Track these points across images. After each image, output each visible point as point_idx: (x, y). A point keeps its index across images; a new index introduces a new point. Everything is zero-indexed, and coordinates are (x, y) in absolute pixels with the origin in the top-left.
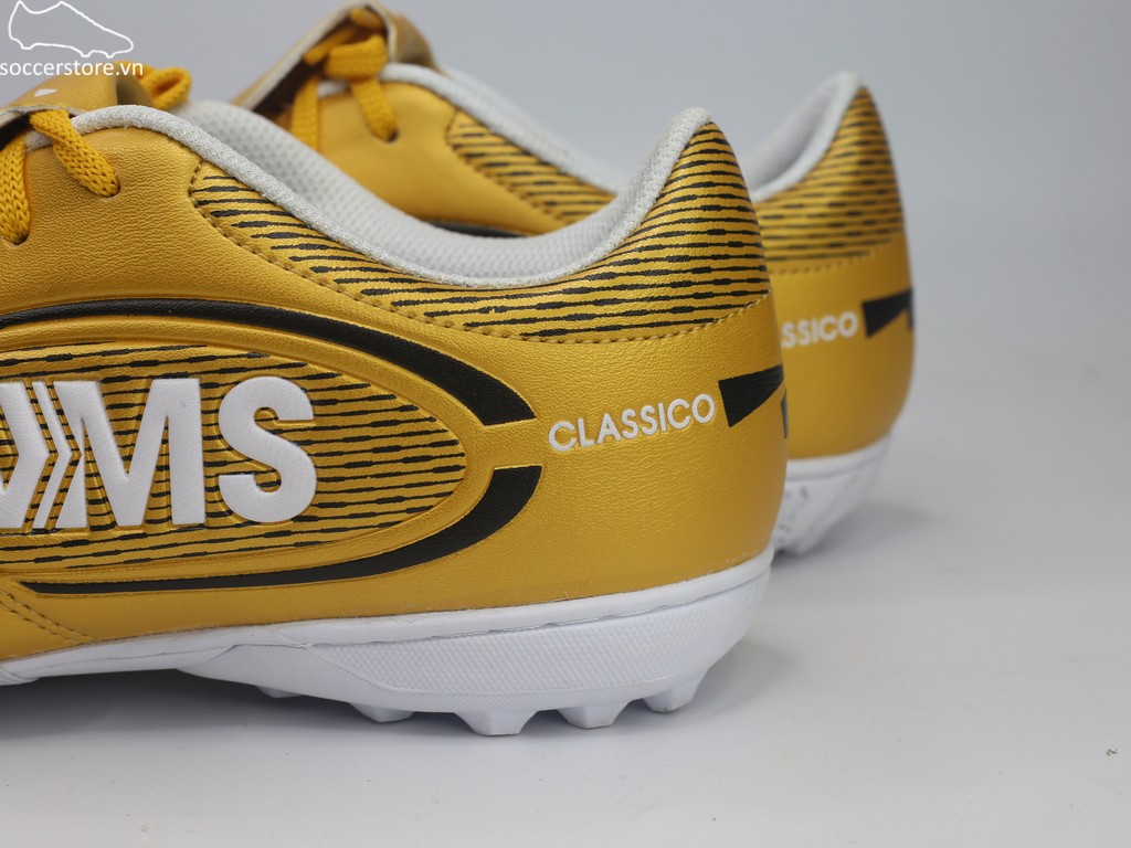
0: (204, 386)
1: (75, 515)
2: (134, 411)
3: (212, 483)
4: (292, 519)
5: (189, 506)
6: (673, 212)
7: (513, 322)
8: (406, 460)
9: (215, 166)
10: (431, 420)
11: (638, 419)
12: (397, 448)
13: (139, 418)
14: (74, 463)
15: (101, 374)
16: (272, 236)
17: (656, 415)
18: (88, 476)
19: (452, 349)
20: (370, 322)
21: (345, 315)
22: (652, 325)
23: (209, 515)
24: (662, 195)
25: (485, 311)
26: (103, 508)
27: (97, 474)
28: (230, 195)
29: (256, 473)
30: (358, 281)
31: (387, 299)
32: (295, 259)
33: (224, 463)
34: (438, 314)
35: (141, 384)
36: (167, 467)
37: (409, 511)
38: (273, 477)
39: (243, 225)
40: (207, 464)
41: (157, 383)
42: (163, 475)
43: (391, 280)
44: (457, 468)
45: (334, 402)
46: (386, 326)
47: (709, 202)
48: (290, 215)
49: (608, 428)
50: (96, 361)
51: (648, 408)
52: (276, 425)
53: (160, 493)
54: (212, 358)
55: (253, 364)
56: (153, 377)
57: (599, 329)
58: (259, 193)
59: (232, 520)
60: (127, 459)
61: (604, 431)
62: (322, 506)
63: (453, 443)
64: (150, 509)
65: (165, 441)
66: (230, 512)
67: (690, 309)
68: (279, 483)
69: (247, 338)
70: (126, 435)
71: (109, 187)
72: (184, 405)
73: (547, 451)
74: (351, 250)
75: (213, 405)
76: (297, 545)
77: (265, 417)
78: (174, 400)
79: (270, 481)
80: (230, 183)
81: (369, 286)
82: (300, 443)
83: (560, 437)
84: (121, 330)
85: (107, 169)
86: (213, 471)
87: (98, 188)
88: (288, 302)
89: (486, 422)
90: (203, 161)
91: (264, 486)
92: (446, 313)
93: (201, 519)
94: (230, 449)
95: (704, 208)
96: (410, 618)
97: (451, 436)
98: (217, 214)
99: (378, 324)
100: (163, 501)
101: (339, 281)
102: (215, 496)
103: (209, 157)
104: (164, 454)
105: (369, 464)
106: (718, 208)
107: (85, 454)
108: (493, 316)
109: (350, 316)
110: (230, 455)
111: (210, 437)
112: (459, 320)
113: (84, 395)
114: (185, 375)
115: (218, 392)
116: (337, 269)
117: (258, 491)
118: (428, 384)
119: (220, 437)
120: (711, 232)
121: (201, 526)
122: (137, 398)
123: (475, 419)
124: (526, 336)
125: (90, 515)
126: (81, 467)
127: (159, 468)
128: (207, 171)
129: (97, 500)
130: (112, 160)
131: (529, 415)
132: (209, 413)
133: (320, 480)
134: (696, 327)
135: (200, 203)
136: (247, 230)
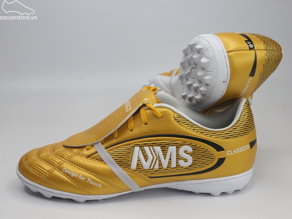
0: (176, 147)
1: (157, 167)
2: (166, 151)
3: (177, 161)
4: (189, 166)
5: (174, 165)
6: (243, 117)
7: (222, 137)
8: (206, 157)
9: (177, 114)
10: (210, 151)
11: (239, 150)
12: (205, 156)
13: (167, 152)
14: (157, 159)
15: (161, 146)
16: (186, 124)
17: (241, 149)
18: (159, 161)
19: (213, 141)
20: (202, 137)
21: (198, 136)
22: (241, 135)
23: (176, 166)
24: (241, 115)
25: (218, 135)
26: (161, 166)
27: (160, 161)
28: (180, 118)
29: (184, 160)
30: (199, 131)
31: (204, 134)
32: (190, 128)
33: (179, 159)
34: (211, 136)
35: (167, 147)
36: (171, 159)
37: (206, 165)
38: (186, 160)
39: (182, 123)
40: (176, 159)
41: (169, 147)
42: (170, 161)
43: (204, 131)
44: (213, 158)
45: (196, 149)
46: (204, 138)
47: (248, 115)
48: (188, 121)
49: (235, 151)
50: (160, 144)
51: (240, 148)
52: (187, 153)
53: (170, 163)
54: (178, 143)
55: (184, 144)
56: (169, 146)
57: (234, 137)
58: (184, 118)
59: (180, 167)
60: (165, 158)
61: (234, 152)
62: (193, 164)
63: (213, 155)
64: (168, 165)
65: (170, 155)
66: (180, 165)
67: (246, 132)
68: (187, 161)
69: (183, 140)
70: (165, 155)
71: (161, 117)
72: (174, 150)
73: (227, 155)
74: (198, 126)
75: (178, 150)
76: (189, 170)
77: (186, 152)
78: (172, 149)
79: (186, 161)
80: (180, 116)
81: (201, 132)
82: (190, 155)
83: (228, 153)
84: (164, 139)
85: (161, 114)
86: (177, 160)
87: (159, 117)
88: (189, 135)
89: (218, 152)
90: (175, 113)
91: (185, 162)
92: (212, 136)
93: (175, 167)
94: (180, 156)
95: (248, 116)
96: (205, 180)
97: (213, 154)
98: (178, 121)
99: (203, 138)
100: (170, 164)
101: (197, 131)
102: (177, 163)
103: (176, 112)
104: (170, 157)
105: (201, 158)
106: (249, 116)
107: (158, 158)
108: (219, 136)
109: (199, 137)
110: (180, 157)
111: (177, 155)
112: (214, 137)
113: (158, 149)
114: (174, 146)
115: (179, 148)
116: (196, 129)
117: (184, 162)
118: (210, 146)
119: (179, 155)
120: (248, 120)
121: (175, 168)
122: (166, 149)
123: (216, 151)
124: (224, 139)
125: (159, 167)
126: (158, 160)
127: (169, 159)
128: (176, 114)
129: (160, 164)
130: (161, 112)
131: (224, 150)
132: (177, 151)
133: (193, 160)
134: (247, 135)
135: (175, 120)
136: (183, 124)
